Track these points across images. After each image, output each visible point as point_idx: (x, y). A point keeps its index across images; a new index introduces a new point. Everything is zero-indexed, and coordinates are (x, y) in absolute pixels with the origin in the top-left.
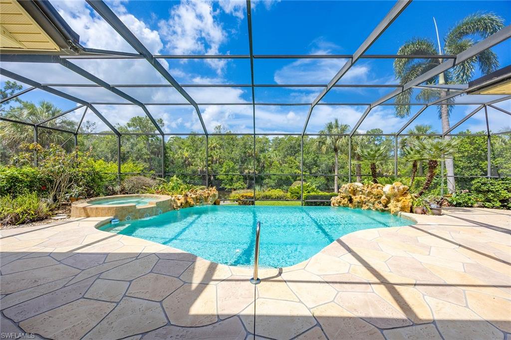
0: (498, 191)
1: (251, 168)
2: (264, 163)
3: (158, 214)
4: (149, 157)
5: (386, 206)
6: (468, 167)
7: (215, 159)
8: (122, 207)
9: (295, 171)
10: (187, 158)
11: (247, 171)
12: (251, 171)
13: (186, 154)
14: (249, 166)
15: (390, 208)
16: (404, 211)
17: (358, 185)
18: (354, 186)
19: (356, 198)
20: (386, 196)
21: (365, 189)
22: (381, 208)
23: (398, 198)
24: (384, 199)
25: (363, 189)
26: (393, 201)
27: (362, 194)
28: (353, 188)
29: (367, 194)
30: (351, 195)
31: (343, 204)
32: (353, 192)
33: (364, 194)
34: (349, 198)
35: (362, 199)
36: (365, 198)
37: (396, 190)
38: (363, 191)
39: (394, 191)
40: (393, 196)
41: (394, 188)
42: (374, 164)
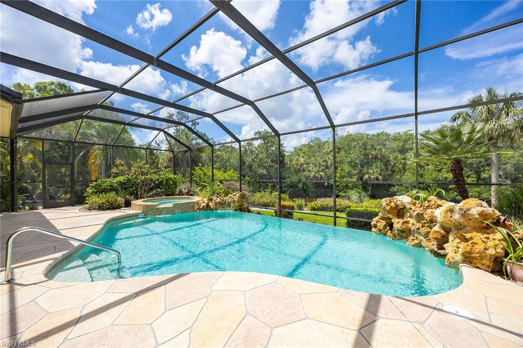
1: (374, 173)
2: (393, 167)
3: (175, 214)
4: (268, 164)
5: (441, 247)
7: (329, 164)
8: (147, 205)
9: (445, 175)
10: (302, 165)
11: (366, 176)
12: (372, 176)
13: (302, 160)
14: (370, 171)
15: (447, 252)
16: (473, 265)
17: (402, 200)
18: (397, 201)
19: (399, 222)
20: (441, 225)
21: (413, 208)
22: (432, 247)
23: (464, 234)
24: (436, 232)
25: (411, 209)
26: (453, 239)
27: (411, 217)
28: (395, 204)
29: (416, 217)
30: (391, 216)
31: (379, 229)
32: (396, 212)
33: (412, 218)
34: (389, 221)
35: (410, 225)
36: (414, 225)
37: (457, 215)
38: (410, 211)
39: (451, 217)
40: (455, 228)
41: (451, 211)
42: (456, 162)
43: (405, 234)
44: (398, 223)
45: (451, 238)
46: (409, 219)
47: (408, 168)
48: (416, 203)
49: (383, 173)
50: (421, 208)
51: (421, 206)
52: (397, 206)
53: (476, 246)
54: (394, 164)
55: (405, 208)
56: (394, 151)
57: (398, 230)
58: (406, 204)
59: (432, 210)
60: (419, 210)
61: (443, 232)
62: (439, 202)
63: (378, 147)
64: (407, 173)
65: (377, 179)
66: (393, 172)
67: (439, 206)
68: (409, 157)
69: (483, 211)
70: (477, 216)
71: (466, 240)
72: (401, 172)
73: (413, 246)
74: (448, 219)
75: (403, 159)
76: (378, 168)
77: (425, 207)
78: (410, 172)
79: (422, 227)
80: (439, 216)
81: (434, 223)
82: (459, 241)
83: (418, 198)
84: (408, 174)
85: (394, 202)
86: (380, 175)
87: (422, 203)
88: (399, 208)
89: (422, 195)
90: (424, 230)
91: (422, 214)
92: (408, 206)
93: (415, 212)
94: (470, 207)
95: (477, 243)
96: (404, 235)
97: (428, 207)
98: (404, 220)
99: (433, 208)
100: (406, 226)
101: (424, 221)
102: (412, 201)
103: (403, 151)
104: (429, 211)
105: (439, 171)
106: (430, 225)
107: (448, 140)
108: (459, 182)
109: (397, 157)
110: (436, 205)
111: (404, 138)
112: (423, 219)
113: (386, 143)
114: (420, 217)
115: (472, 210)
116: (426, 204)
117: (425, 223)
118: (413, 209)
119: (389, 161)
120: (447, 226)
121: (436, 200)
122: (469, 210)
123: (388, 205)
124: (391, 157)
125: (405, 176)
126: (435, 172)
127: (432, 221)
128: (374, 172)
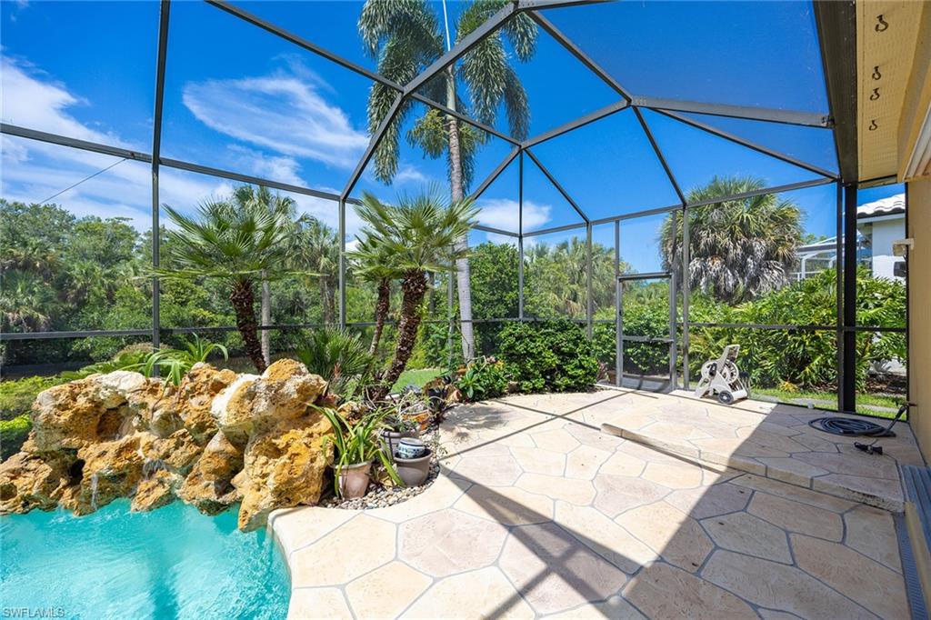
0: (541, 352)
2: (81, 292)
5: (225, 486)
6: (490, 301)
15: (239, 495)
16: (293, 504)
17: (115, 384)
18: (97, 390)
19: (104, 453)
20: (225, 433)
21: (151, 401)
22: (205, 495)
23: (274, 441)
24: (215, 454)
25: (144, 405)
26: (254, 458)
27: (144, 427)
28: (92, 401)
29: (159, 424)
30: (75, 442)
31: (23, 498)
32: (95, 422)
33: (148, 429)
34: (67, 457)
35: (140, 453)
36: (152, 447)
37: (264, 401)
38: (143, 412)
39: (252, 410)
40: (255, 431)
41: (251, 395)
42: (243, 284)
43: (121, 483)
44: (99, 459)
45: (248, 459)
46: (137, 434)
47: (121, 297)
48: (157, 385)
49: (51, 306)
50: (174, 398)
51: (173, 392)
52: (97, 404)
53: (298, 461)
54: (85, 286)
55: (126, 403)
56: (85, 256)
57: (101, 479)
58: (128, 396)
59: (201, 398)
60: (166, 406)
61: (230, 448)
62: (217, 376)
63: (34, 241)
64: (118, 306)
65: (30, 321)
66: (82, 304)
67: (218, 387)
68: (122, 272)
69: (304, 383)
70: (295, 396)
71: (278, 453)
72: (101, 305)
73: (150, 509)
74: (245, 417)
75: (108, 276)
76: (33, 293)
77: (184, 394)
78: (124, 306)
79: (176, 448)
80: (224, 414)
81: (208, 431)
82: (263, 459)
83: (163, 372)
84: (121, 309)
85: (86, 394)
86: (41, 310)
87: (176, 384)
88: (103, 410)
89: (175, 362)
90: (179, 456)
91: (176, 414)
92: (135, 399)
93: (158, 413)
94: (284, 378)
95: (297, 455)
96: (123, 485)
97: (193, 392)
98: (123, 441)
99: (203, 394)
100: (130, 459)
101: (181, 431)
102: (148, 382)
103: (108, 258)
104: (194, 403)
105: (183, 304)
106: (197, 437)
107: (229, 235)
108: (247, 325)
109: (94, 270)
110: (210, 383)
111: (109, 231)
112: (180, 424)
113: (60, 234)
114: (169, 423)
115: (288, 384)
116: (186, 384)
117: (184, 435)
118: (151, 406)
119: (71, 278)
120: (240, 431)
121: (209, 371)
122: (282, 385)
123: (63, 407)
124: (76, 270)
125: (110, 315)
126: (177, 306)
127: (204, 428)
128: (17, 304)
